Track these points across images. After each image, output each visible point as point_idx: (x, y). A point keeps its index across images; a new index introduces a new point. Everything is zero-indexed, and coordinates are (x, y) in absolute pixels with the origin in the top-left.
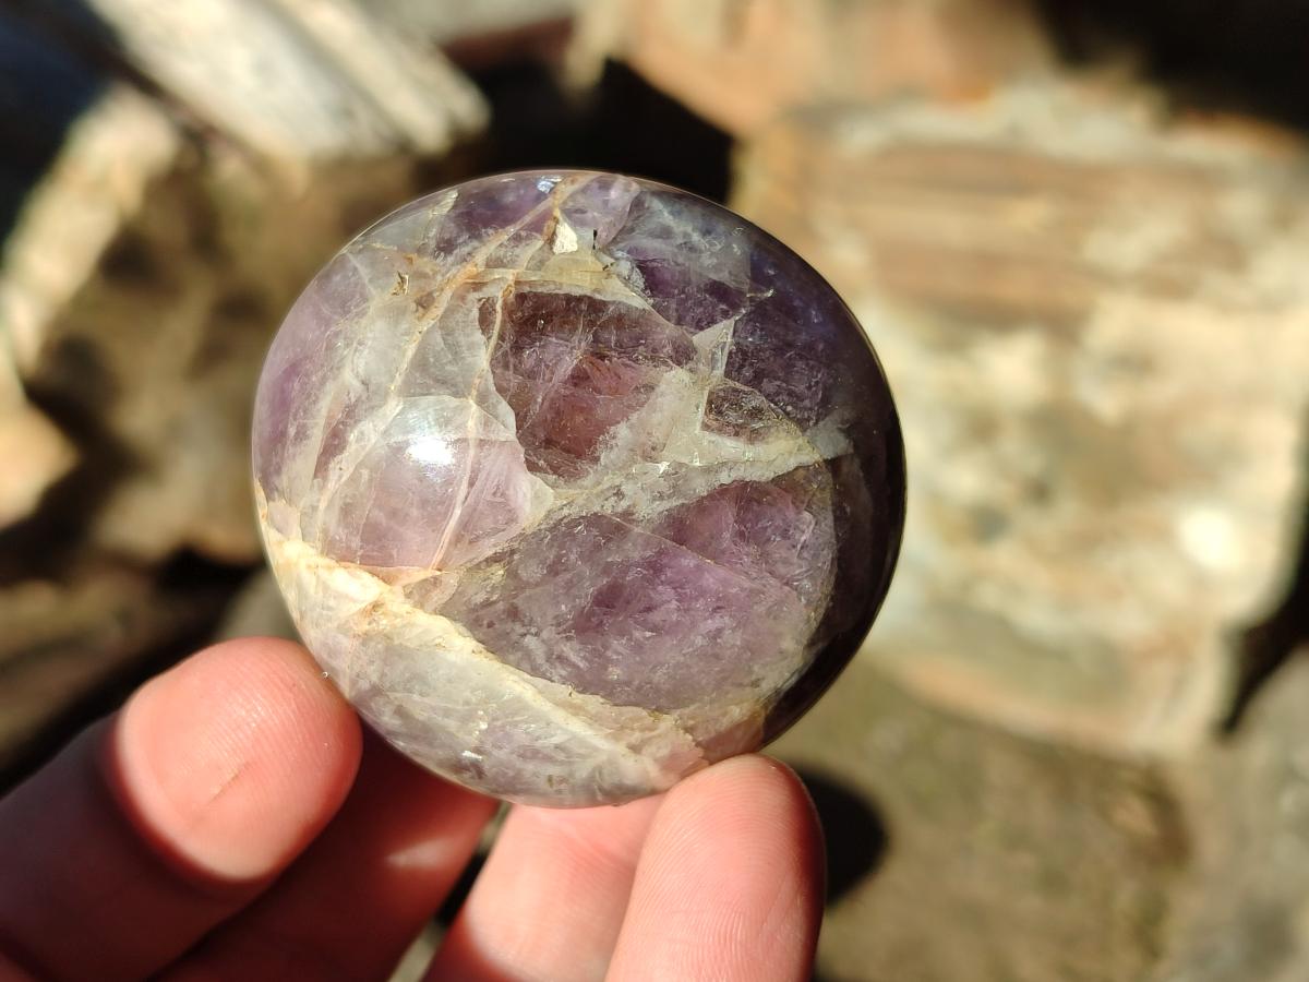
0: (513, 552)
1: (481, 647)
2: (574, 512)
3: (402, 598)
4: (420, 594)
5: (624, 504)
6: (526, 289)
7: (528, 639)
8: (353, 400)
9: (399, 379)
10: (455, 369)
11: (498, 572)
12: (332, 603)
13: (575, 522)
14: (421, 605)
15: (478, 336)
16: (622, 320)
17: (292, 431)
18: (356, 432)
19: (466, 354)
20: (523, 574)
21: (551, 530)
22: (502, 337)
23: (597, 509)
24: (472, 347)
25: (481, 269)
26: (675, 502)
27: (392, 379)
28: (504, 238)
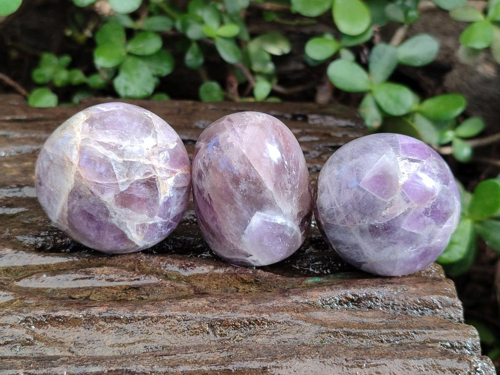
0: (95, 196)
1: (70, 191)
2: (108, 206)
3: (76, 170)
4: (78, 175)
5: (113, 216)
6: (156, 180)
7: (76, 201)
8: (119, 149)
9: (126, 160)
10: (133, 172)
11: (90, 193)
12: (69, 149)
13: (106, 208)
14: (75, 175)
15: (142, 174)
16: (156, 201)
17: (107, 131)
18: (111, 152)
19: (137, 173)
20: (90, 199)
21: (102, 203)
22: (143, 180)
23: (110, 211)
24: (139, 174)
25: (158, 167)
26: (118, 225)
27: (126, 158)
28: (167, 168)
